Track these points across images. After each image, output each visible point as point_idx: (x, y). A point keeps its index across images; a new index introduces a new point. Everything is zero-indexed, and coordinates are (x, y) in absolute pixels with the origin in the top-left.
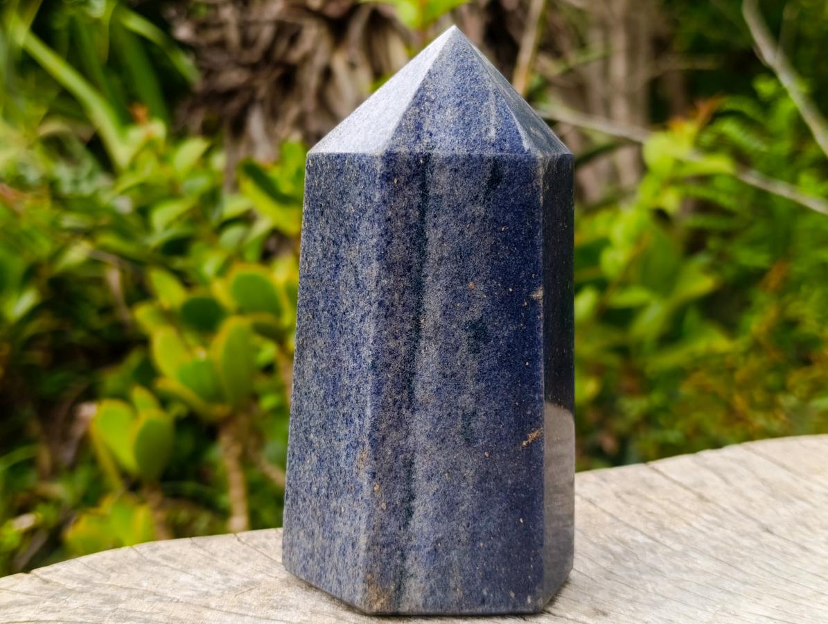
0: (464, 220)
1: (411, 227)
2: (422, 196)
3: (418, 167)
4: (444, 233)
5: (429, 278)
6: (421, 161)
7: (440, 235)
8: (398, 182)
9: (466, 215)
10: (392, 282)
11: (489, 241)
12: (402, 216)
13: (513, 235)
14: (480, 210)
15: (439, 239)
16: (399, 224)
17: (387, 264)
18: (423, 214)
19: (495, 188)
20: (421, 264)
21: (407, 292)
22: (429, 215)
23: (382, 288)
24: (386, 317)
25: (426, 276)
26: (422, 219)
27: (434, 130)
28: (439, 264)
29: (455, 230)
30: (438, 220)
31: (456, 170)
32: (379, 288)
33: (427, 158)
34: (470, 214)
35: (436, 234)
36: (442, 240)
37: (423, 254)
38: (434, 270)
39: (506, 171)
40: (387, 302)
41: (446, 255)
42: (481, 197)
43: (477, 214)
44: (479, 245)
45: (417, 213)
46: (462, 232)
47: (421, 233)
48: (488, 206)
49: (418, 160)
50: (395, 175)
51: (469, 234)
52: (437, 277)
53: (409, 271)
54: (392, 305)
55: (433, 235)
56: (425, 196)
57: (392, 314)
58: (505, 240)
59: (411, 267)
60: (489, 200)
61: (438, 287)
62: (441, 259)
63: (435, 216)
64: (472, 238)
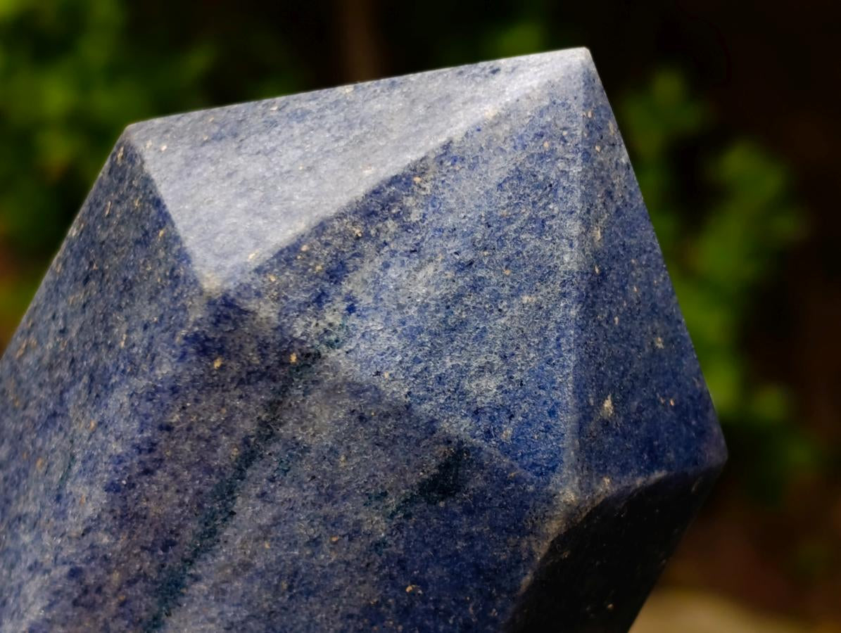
0: (332, 523)
1: (209, 471)
2: (263, 424)
3: (282, 364)
4: (276, 521)
5: (202, 586)
6: (293, 358)
7: (264, 521)
8: (222, 368)
9: (342, 516)
10: (119, 547)
11: (367, 593)
12: (199, 438)
13: (427, 612)
14: (377, 524)
15: (260, 527)
16: (187, 448)
17: (125, 508)
18: (249, 457)
19: (431, 502)
20: (196, 553)
21: (140, 585)
22: (259, 472)
23: (92, 547)
24: (75, 603)
25: (197, 579)
26: (240, 469)
27: (365, 300)
28: (236, 573)
29: (303, 530)
30: (274, 490)
31: (362, 418)
32: (86, 542)
33: (311, 358)
34: (350, 519)
35: (257, 514)
36: (265, 532)
37: (210, 535)
38: (218, 577)
39: (477, 482)
40: (90, 580)
41: (259, 563)
42: (392, 502)
43: (366, 528)
44: (341, 588)
45: (235, 452)
46: (315, 542)
47: (227, 492)
48: (399, 527)
49: (287, 353)
50: (221, 351)
51: (327, 556)
52: (219, 593)
53: (165, 549)
54: (99, 590)
55: (249, 511)
56: (268, 431)
57: (91, 607)
58: (404, 613)
59: (173, 544)
60: (408, 516)
61: (214, 613)
62: (246, 566)
63: (272, 480)
64: (332, 566)
